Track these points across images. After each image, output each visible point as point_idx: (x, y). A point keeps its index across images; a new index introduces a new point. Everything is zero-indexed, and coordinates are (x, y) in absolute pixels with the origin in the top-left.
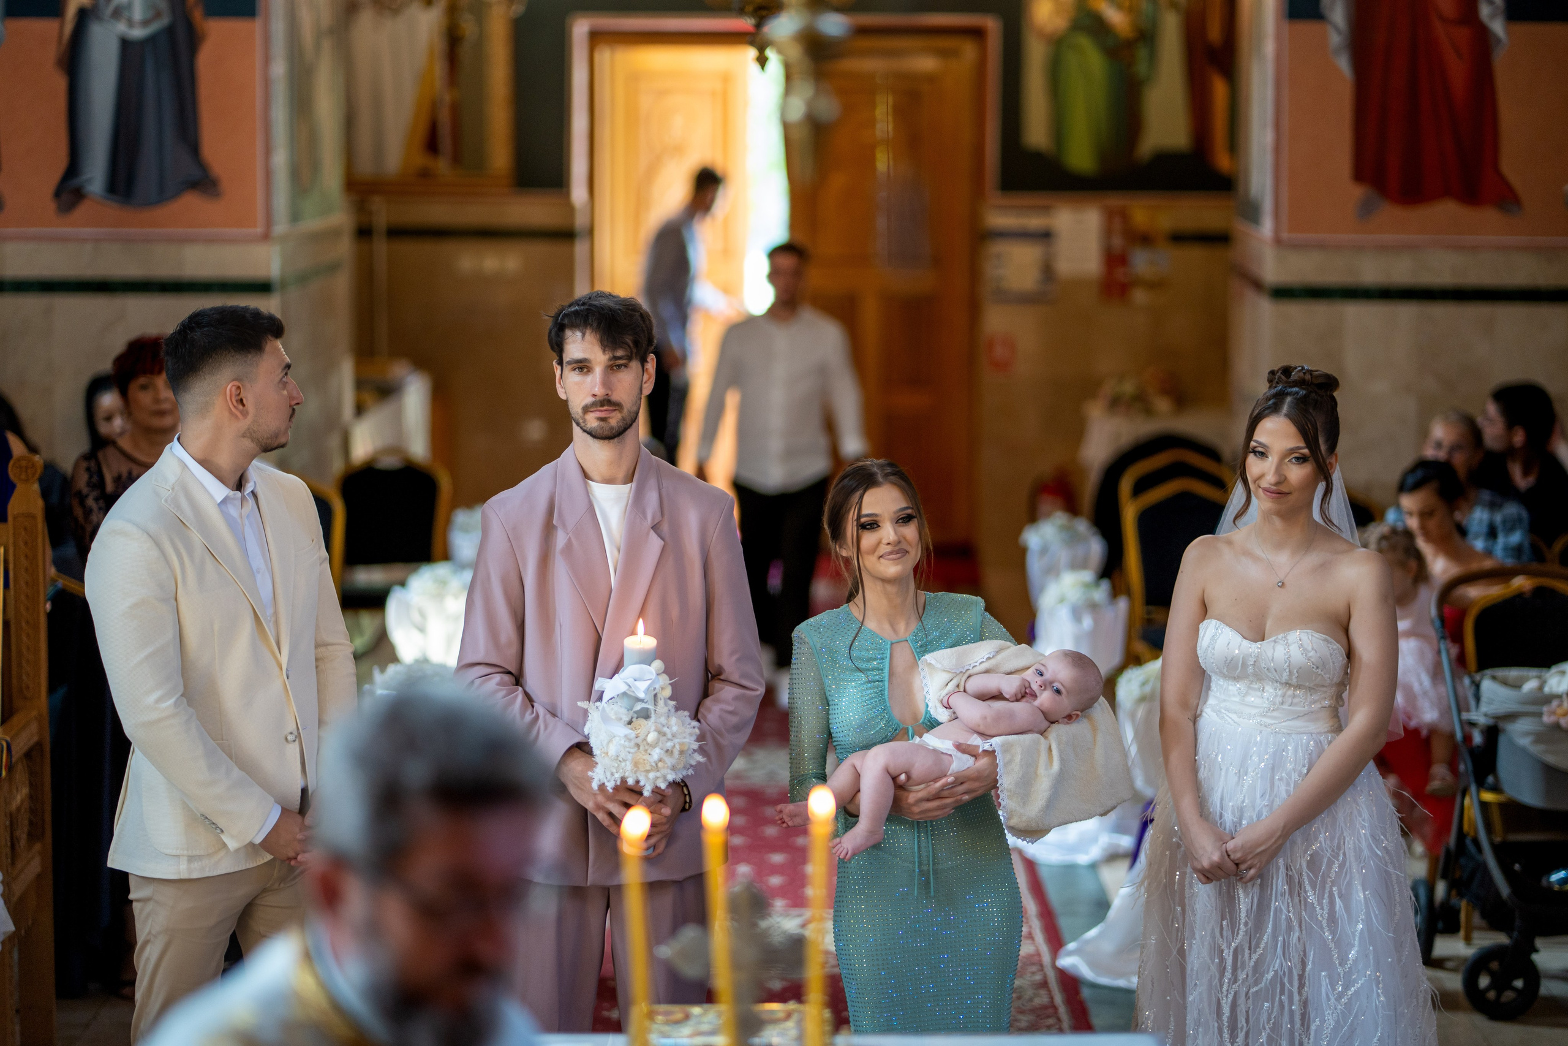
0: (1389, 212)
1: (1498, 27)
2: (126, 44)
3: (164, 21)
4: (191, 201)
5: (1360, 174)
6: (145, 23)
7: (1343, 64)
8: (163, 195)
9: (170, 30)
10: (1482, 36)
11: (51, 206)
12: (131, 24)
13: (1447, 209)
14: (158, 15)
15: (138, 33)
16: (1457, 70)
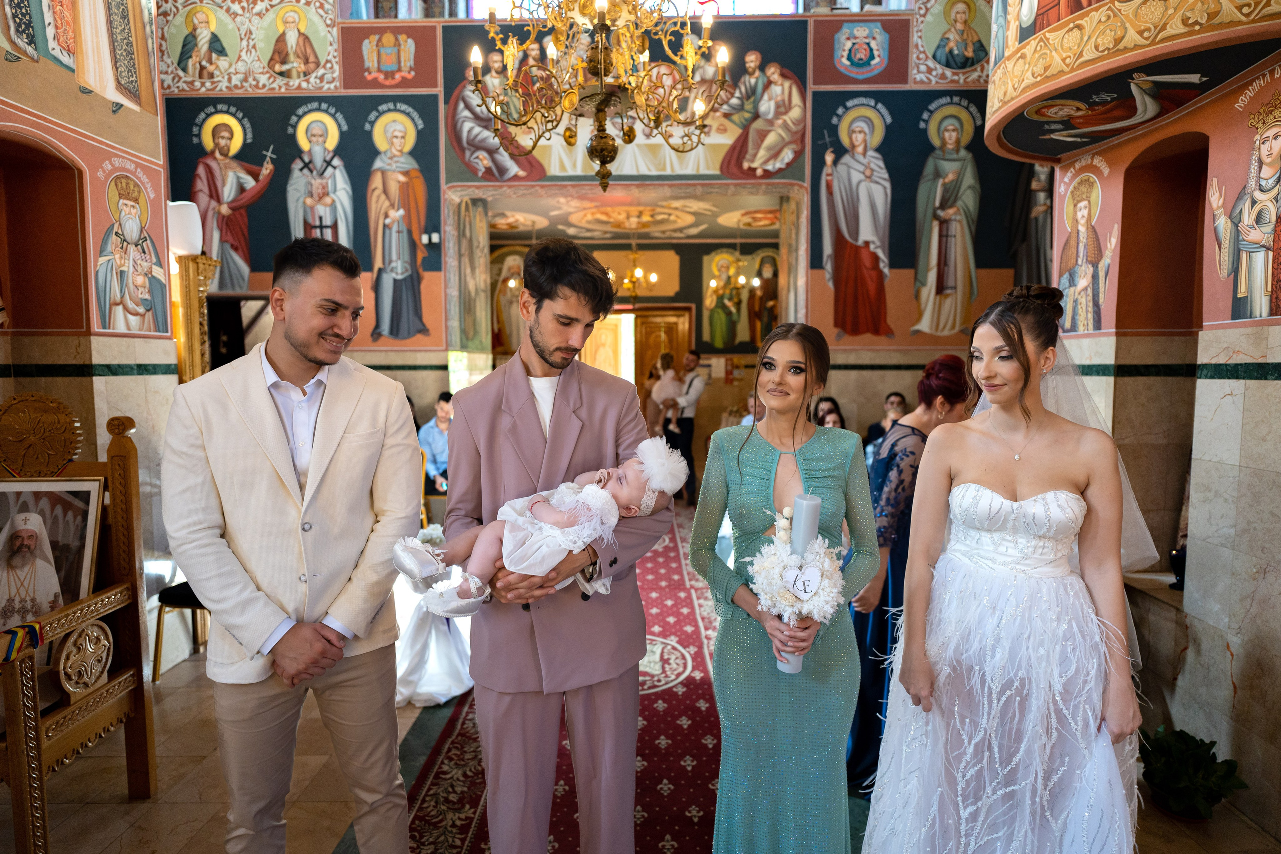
0: (847, 338)
1: (886, 270)
2: (395, 281)
3: (409, 272)
4: (419, 337)
5: (836, 325)
6: (402, 273)
7: (831, 285)
8: (410, 335)
9: (411, 276)
10: (881, 273)
11: (370, 339)
12: (397, 273)
13: (868, 337)
14: (407, 270)
15: (400, 277)
16: (872, 287)
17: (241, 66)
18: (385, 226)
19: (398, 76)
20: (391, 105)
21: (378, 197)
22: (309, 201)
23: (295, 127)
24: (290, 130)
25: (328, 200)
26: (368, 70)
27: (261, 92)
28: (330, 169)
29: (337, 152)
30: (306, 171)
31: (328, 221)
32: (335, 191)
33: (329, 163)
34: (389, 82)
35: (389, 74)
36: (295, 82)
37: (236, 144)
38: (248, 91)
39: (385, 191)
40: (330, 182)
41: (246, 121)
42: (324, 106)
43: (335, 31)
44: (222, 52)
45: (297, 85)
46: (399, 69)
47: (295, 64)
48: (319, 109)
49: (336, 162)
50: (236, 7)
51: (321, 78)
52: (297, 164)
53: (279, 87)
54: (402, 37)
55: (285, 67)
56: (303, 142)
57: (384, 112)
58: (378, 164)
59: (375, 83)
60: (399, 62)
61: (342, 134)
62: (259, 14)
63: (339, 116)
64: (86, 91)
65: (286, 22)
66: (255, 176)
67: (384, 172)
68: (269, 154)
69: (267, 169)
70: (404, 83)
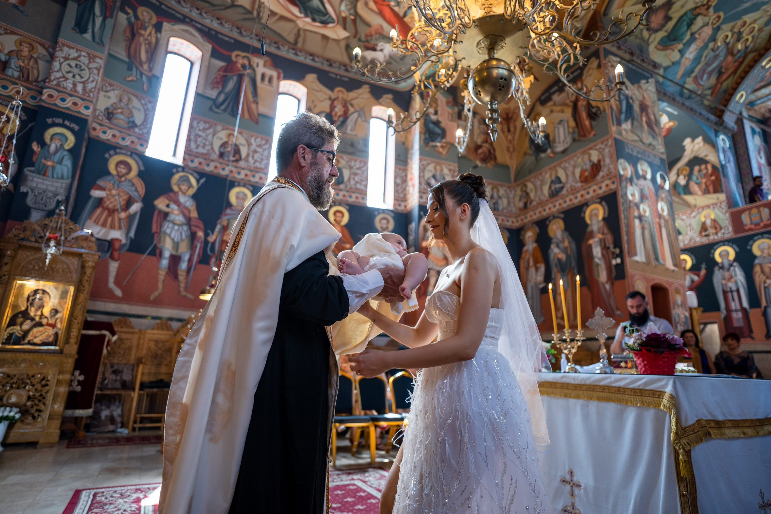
17: (688, 237)
18: (765, 288)
19: (762, 224)
20: (760, 236)
21: (759, 276)
22: (724, 282)
23: (714, 254)
24: (712, 256)
25: (733, 280)
26: (746, 225)
27: (698, 244)
28: (732, 268)
29: (735, 260)
30: (721, 270)
31: (734, 288)
32: (736, 275)
33: (731, 265)
34: (758, 227)
35: (756, 225)
36: (711, 237)
37: (689, 264)
38: (692, 244)
39: (763, 272)
40: (733, 274)
41: (693, 256)
42: (726, 243)
43: (728, 215)
44: (680, 233)
45: (713, 238)
46: (762, 221)
47: (711, 231)
48: (724, 245)
49: (735, 264)
50: (684, 217)
51: (724, 233)
52: (716, 268)
53: (705, 241)
54: (761, 209)
55: (707, 233)
56: (718, 259)
57: (756, 240)
58: (757, 261)
59: (750, 229)
60: (761, 218)
61: (737, 254)
62: (694, 217)
63: (734, 246)
64: (667, 269)
65: (705, 217)
66: (698, 275)
67: (761, 265)
68: (703, 266)
69: (703, 272)
70: (766, 226)
